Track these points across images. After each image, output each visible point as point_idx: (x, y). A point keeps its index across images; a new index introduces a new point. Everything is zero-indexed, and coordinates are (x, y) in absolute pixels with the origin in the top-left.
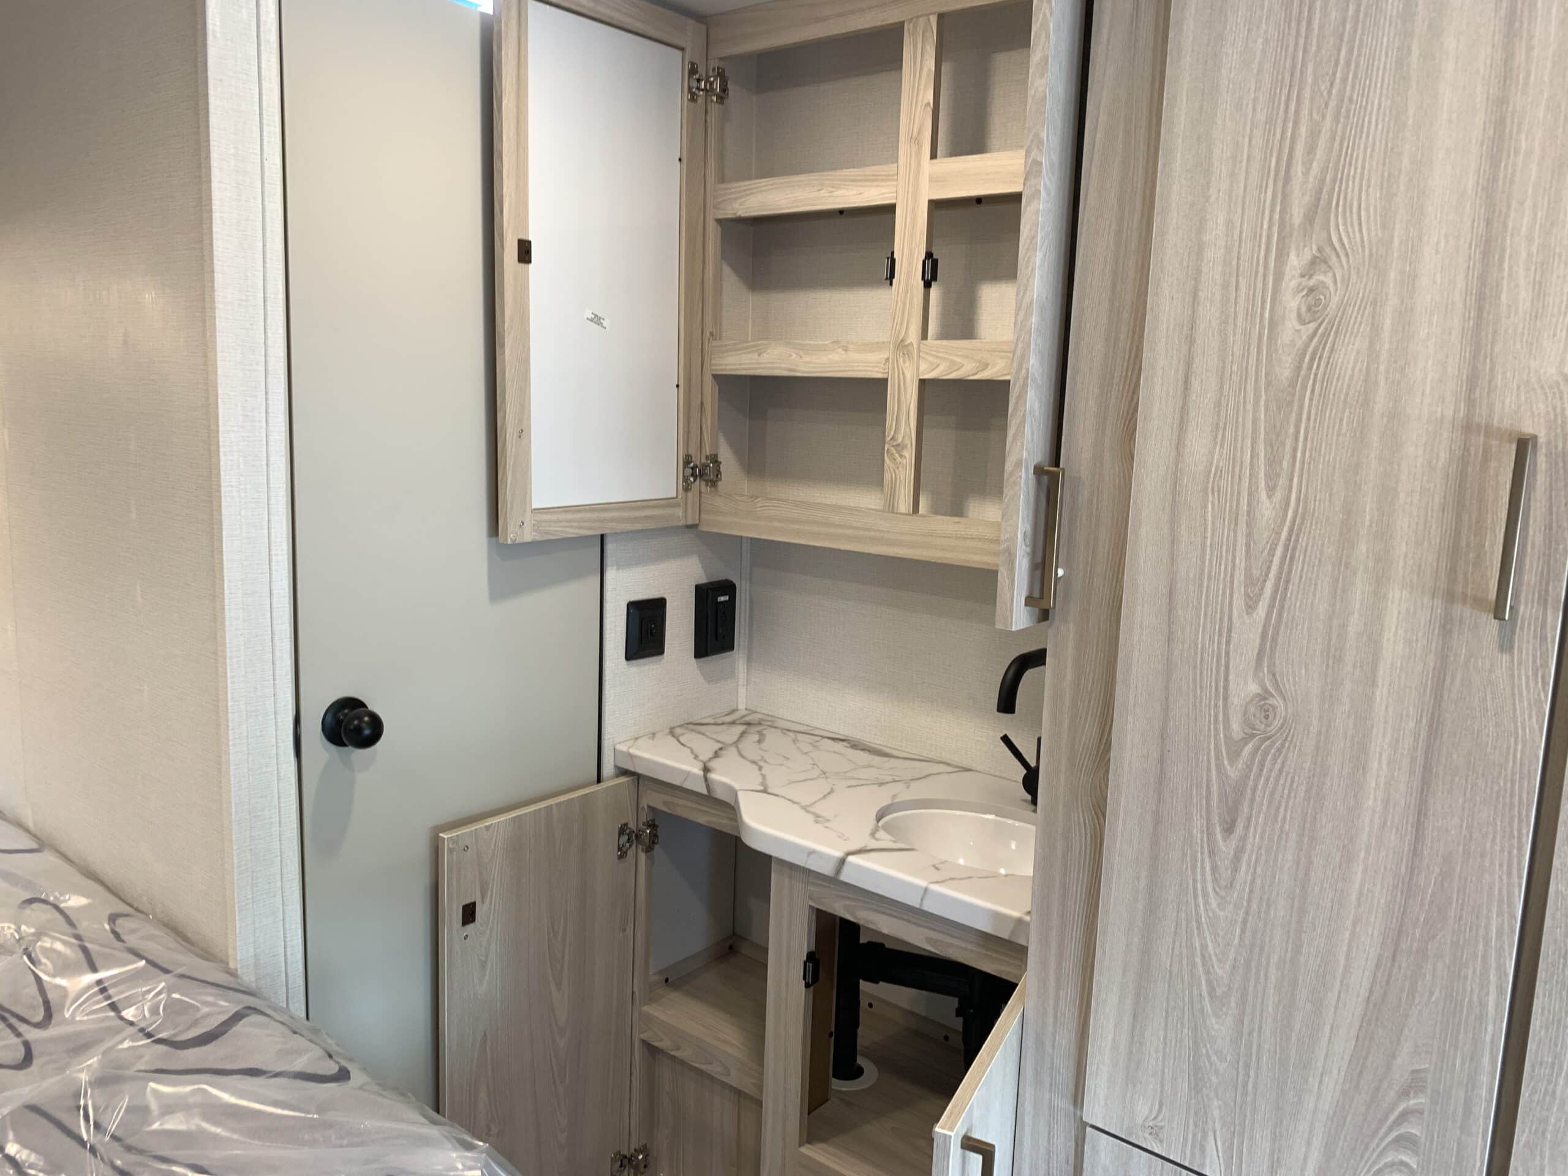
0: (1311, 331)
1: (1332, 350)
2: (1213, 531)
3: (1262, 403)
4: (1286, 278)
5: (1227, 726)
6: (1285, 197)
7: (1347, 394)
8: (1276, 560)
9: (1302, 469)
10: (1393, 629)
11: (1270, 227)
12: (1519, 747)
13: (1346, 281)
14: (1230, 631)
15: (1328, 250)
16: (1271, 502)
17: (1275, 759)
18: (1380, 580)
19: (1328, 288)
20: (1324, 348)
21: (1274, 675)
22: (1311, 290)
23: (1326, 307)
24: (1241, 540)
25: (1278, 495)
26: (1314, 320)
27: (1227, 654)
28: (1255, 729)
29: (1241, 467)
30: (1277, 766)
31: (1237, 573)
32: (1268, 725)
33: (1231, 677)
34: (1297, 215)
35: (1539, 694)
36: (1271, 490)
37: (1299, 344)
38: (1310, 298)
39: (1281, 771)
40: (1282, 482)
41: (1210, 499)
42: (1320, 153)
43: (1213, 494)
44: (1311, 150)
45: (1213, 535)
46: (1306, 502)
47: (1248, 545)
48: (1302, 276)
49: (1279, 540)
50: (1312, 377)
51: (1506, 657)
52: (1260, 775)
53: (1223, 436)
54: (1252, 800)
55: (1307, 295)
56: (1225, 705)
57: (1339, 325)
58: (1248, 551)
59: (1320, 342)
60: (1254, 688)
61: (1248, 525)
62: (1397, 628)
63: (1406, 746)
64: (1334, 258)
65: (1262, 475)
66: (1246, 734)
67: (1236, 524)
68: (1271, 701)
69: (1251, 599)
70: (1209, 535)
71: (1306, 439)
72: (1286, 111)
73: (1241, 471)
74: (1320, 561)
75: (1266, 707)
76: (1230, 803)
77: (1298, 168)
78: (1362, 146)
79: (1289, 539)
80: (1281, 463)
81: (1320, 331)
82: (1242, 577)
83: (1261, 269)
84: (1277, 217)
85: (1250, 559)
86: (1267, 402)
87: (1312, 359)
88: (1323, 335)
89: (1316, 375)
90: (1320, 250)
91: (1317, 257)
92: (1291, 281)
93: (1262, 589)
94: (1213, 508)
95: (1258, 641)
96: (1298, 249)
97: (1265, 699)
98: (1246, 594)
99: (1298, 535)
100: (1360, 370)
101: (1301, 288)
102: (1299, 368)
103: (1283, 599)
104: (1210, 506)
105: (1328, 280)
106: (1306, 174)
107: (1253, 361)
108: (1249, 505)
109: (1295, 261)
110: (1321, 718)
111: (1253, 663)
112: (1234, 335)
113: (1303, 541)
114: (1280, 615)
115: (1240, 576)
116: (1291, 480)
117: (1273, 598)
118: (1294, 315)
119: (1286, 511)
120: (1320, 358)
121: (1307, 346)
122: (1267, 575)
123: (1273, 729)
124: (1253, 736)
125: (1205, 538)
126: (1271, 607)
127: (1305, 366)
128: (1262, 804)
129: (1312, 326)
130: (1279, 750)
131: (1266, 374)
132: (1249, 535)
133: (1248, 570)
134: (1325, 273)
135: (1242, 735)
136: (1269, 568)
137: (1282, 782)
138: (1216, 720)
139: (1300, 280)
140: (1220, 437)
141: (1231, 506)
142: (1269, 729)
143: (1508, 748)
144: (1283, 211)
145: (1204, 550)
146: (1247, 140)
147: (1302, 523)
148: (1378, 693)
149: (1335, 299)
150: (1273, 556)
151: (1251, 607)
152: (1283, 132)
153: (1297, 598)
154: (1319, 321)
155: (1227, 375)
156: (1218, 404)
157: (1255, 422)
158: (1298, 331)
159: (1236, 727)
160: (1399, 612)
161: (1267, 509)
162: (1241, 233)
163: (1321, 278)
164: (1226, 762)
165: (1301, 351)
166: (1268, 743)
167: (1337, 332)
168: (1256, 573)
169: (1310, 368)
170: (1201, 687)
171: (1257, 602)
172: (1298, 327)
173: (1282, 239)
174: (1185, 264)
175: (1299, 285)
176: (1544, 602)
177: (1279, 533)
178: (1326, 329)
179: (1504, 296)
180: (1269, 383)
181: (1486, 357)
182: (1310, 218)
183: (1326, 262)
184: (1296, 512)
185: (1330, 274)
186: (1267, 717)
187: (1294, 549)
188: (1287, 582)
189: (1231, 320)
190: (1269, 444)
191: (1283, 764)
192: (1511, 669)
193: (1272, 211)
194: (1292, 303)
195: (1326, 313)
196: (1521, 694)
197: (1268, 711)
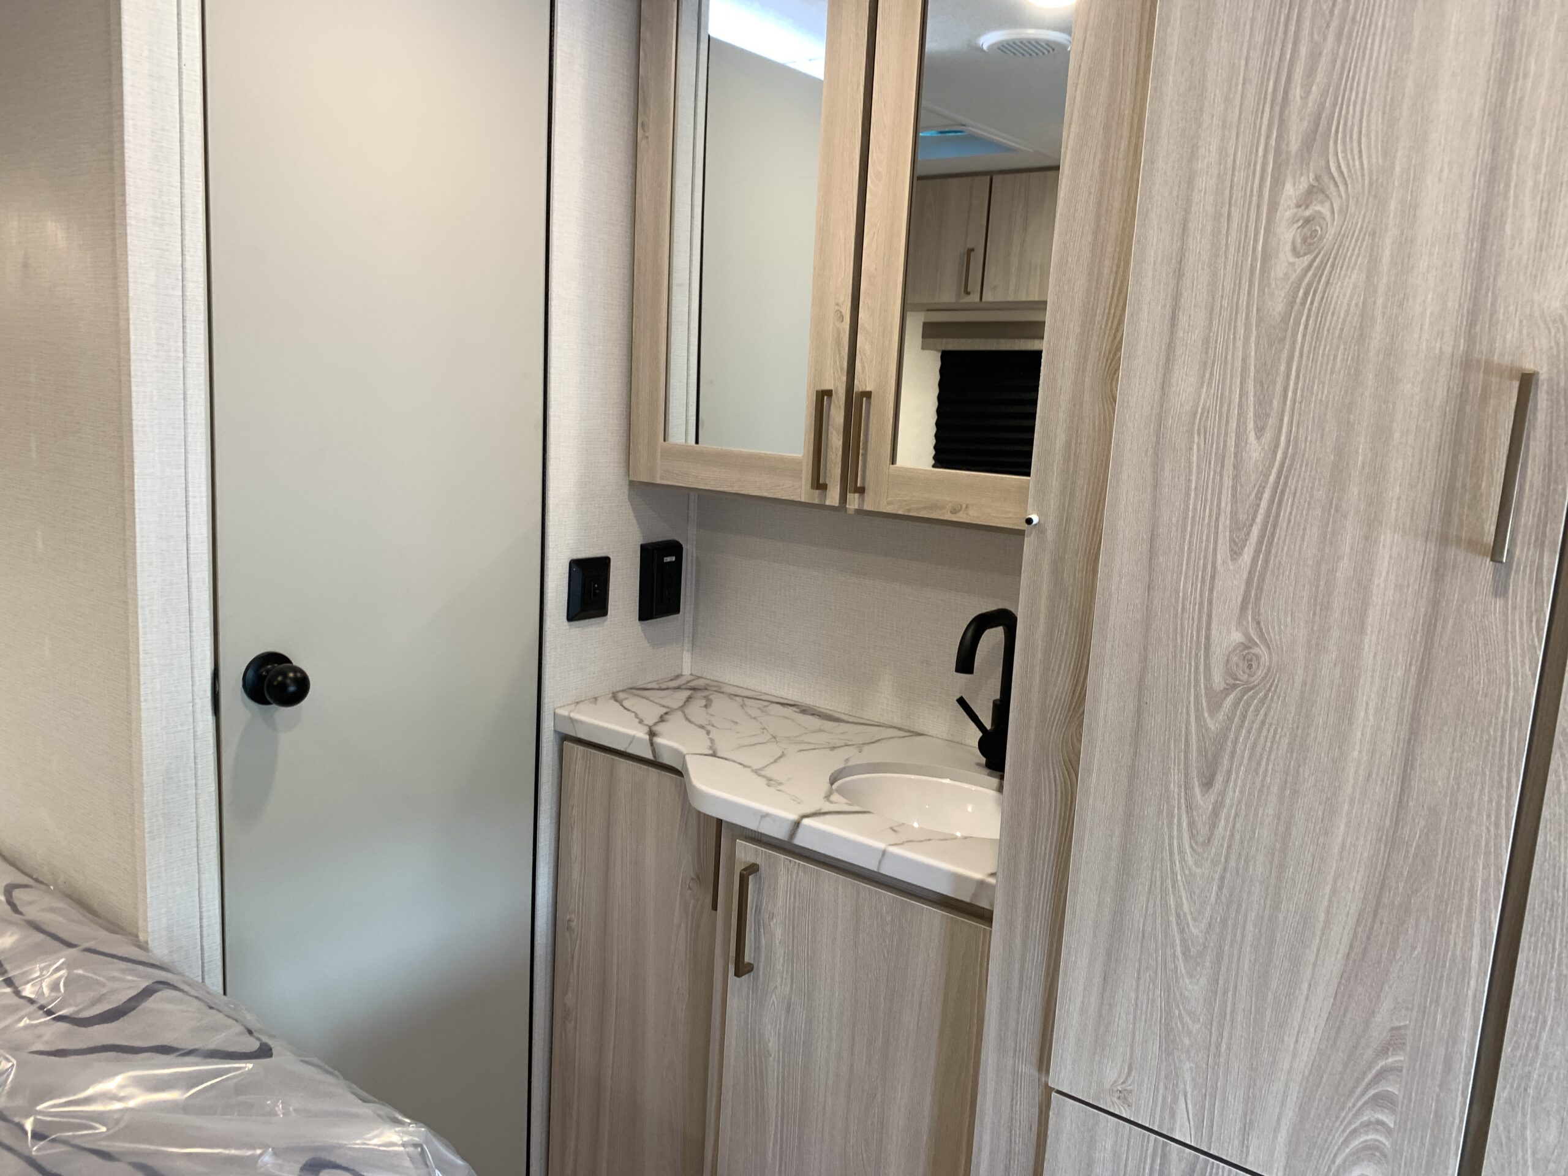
0: (1306, 263)
1: (1328, 283)
2: (1199, 473)
3: (1253, 339)
4: (1281, 208)
5: (1208, 678)
6: (1282, 121)
7: (1342, 330)
8: (1264, 504)
9: (1293, 410)
10: (1384, 574)
11: (1265, 156)
12: (1511, 694)
13: (1344, 211)
14: (1213, 578)
15: (1326, 178)
16: (1260, 445)
17: (1257, 711)
18: (1372, 523)
19: (1324, 219)
20: (1319, 282)
21: (1258, 623)
22: (1307, 221)
23: (1322, 238)
24: (1228, 482)
25: (1268, 435)
26: (1309, 252)
27: (1210, 603)
28: (1237, 679)
29: (1229, 406)
30: (1260, 718)
31: (1222, 518)
32: (1250, 676)
33: (1214, 626)
34: (1294, 143)
35: (1533, 640)
36: (1260, 431)
37: (1294, 277)
38: (1305, 230)
39: (1263, 723)
40: (1272, 422)
41: (1196, 440)
42: (1320, 78)
43: (1199, 435)
44: (1311, 72)
45: (1198, 478)
46: (1296, 443)
47: (1234, 488)
48: (1298, 206)
49: (1267, 482)
50: (1306, 312)
51: (1500, 602)
52: (1241, 727)
53: (1212, 373)
54: (1233, 754)
55: (1303, 226)
56: (1207, 656)
57: (1335, 259)
58: (1234, 496)
59: (1314, 275)
60: (1237, 637)
61: (1235, 467)
62: (1388, 573)
63: (1394, 695)
64: (1332, 187)
65: (1251, 414)
66: (1227, 684)
67: (1223, 467)
68: (1256, 650)
69: (1236, 544)
70: (1194, 478)
71: (1298, 377)
72: (1286, 33)
73: (1229, 411)
74: (1309, 503)
75: (1249, 657)
76: (1210, 756)
77: (1297, 92)
78: (1364, 70)
79: (1277, 482)
80: (1271, 402)
81: (1315, 264)
82: (1228, 522)
83: (1255, 199)
84: (1273, 143)
85: (1236, 503)
86: (1258, 337)
87: (1306, 294)
88: (1318, 268)
89: (1310, 310)
90: (1317, 178)
91: (1313, 186)
92: (1287, 210)
93: (1248, 534)
94: (1199, 449)
95: (1243, 587)
96: (1294, 177)
97: (1248, 648)
98: (1232, 540)
99: (1287, 478)
100: (1357, 305)
101: (1296, 219)
102: (1292, 303)
103: (1271, 543)
104: (1195, 447)
105: (1324, 210)
106: (1305, 98)
107: (1244, 297)
108: (1237, 446)
109: (1291, 191)
110: (1306, 667)
111: (1237, 612)
112: (1225, 268)
113: (1292, 484)
114: (1266, 561)
115: (1225, 521)
116: (1282, 420)
117: (1260, 543)
118: (1288, 247)
119: (1275, 453)
120: (1315, 292)
121: (1301, 279)
122: (1253, 520)
123: (1256, 679)
124: (1235, 686)
125: (1190, 481)
126: (1257, 551)
127: (1298, 300)
128: (1243, 757)
129: (1307, 259)
130: (1262, 701)
131: (1258, 310)
132: (1236, 478)
133: (1234, 514)
134: (1322, 202)
135: (1223, 686)
136: (1256, 512)
137: (1264, 733)
138: (1197, 668)
139: (1295, 210)
140: (1207, 376)
141: (1217, 449)
142: (1252, 679)
143: (1500, 696)
144: (1279, 137)
145: (1188, 494)
146: (1243, 63)
147: (1291, 465)
148: (1367, 640)
149: (1332, 231)
150: (1261, 499)
151: (1235, 553)
152: (1282, 55)
153: (1284, 543)
154: (1315, 253)
155: (1217, 309)
156: (1206, 341)
157: (1245, 360)
158: (1293, 264)
159: (1218, 679)
160: (1390, 557)
161: (1255, 450)
162: (1234, 161)
163: (1318, 208)
164: (1206, 715)
165: (1295, 285)
166: (1251, 693)
167: (1333, 266)
168: (1242, 517)
169: (1303, 303)
170: (1182, 636)
171: (1243, 548)
172: (1292, 259)
173: (1277, 167)
174: (1175, 193)
175: (1295, 215)
176: (1540, 544)
177: (1267, 476)
178: (1322, 262)
179: (1508, 227)
180: (1260, 320)
181: (1488, 289)
182: (1308, 144)
183: (1323, 192)
184: (1285, 453)
185: (1327, 204)
186: (1250, 667)
187: (1283, 492)
188: (1275, 526)
189: (1222, 253)
190: (1260, 383)
191: (1266, 715)
192: (1505, 614)
193: (1268, 137)
194: (1287, 234)
195: (1322, 245)
196: (1514, 639)
197: (1251, 660)
